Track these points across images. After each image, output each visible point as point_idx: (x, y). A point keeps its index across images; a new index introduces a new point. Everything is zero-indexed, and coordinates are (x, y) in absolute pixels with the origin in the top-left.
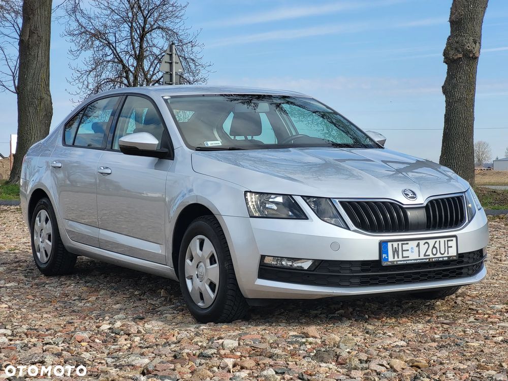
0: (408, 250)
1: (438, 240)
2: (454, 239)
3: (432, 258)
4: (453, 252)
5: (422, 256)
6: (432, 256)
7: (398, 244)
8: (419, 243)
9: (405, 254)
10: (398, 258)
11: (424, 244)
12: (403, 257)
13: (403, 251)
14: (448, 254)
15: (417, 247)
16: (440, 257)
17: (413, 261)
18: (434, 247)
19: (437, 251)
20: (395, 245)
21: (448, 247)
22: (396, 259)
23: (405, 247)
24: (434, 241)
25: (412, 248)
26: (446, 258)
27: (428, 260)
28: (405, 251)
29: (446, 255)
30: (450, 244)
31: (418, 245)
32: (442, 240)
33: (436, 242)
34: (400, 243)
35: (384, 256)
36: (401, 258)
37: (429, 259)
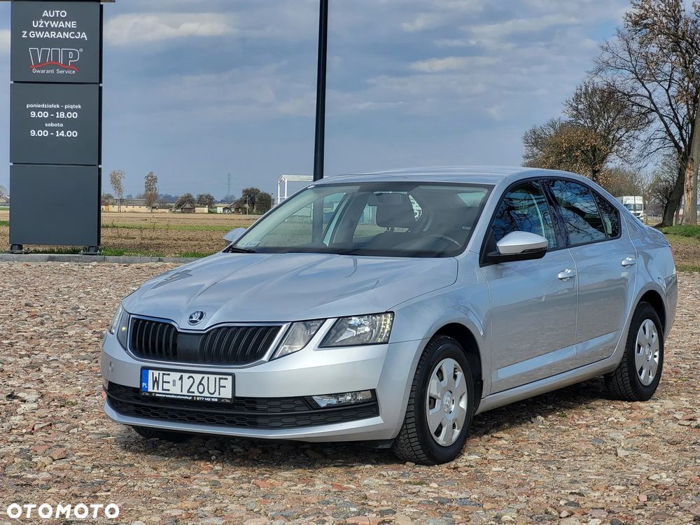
0: (169, 382)
1: (206, 376)
2: (230, 378)
3: (197, 397)
4: (226, 394)
5: (185, 392)
6: (197, 394)
7: (159, 374)
8: (182, 376)
9: (166, 386)
10: (158, 389)
11: (189, 378)
12: (163, 390)
13: (163, 382)
14: (219, 394)
15: (179, 380)
16: (207, 397)
17: (173, 396)
18: (200, 383)
19: (204, 389)
20: (156, 373)
21: (220, 387)
22: (155, 390)
23: (166, 378)
24: (201, 376)
25: (174, 381)
26: (216, 400)
27: (190, 398)
28: (165, 382)
29: (216, 395)
30: (223, 383)
31: (181, 378)
32: (212, 377)
33: (203, 377)
34: (161, 372)
35: (144, 384)
36: (160, 391)
37: (193, 397)
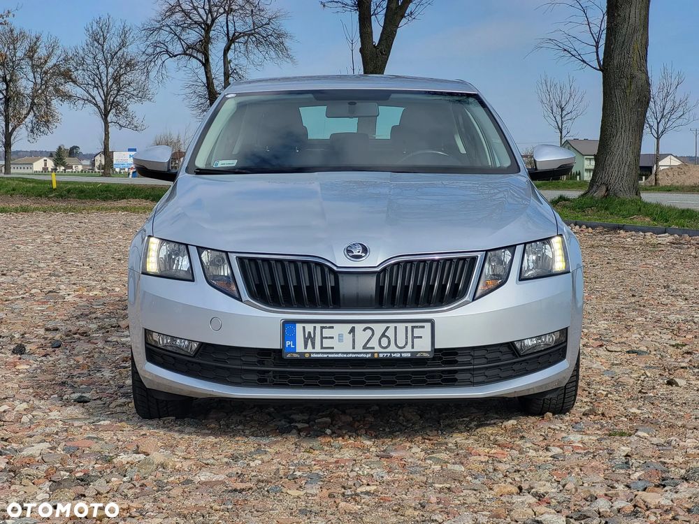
0: (333, 338)
1: (392, 326)
2: (428, 325)
3: (378, 353)
4: (423, 346)
5: (359, 348)
6: (378, 349)
7: (315, 327)
8: (354, 327)
9: (327, 343)
10: (314, 348)
11: (364, 330)
12: (322, 348)
13: (322, 338)
14: (413, 348)
15: (350, 333)
16: (394, 353)
17: (340, 355)
18: (383, 335)
19: (389, 342)
20: (309, 327)
21: (413, 338)
22: (310, 349)
23: (326, 333)
24: (384, 326)
25: (340, 336)
26: (409, 355)
27: (370, 355)
28: (326, 338)
29: (408, 348)
30: (417, 332)
31: (352, 330)
32: (401, 327)
33: (388, 328)
34: (318, 326)
35: (288, 343)
36: (318, 349)
37: (373, 353)
